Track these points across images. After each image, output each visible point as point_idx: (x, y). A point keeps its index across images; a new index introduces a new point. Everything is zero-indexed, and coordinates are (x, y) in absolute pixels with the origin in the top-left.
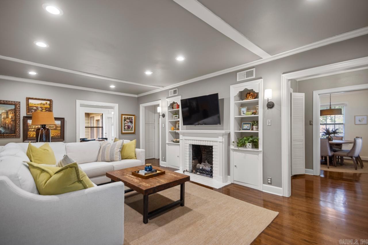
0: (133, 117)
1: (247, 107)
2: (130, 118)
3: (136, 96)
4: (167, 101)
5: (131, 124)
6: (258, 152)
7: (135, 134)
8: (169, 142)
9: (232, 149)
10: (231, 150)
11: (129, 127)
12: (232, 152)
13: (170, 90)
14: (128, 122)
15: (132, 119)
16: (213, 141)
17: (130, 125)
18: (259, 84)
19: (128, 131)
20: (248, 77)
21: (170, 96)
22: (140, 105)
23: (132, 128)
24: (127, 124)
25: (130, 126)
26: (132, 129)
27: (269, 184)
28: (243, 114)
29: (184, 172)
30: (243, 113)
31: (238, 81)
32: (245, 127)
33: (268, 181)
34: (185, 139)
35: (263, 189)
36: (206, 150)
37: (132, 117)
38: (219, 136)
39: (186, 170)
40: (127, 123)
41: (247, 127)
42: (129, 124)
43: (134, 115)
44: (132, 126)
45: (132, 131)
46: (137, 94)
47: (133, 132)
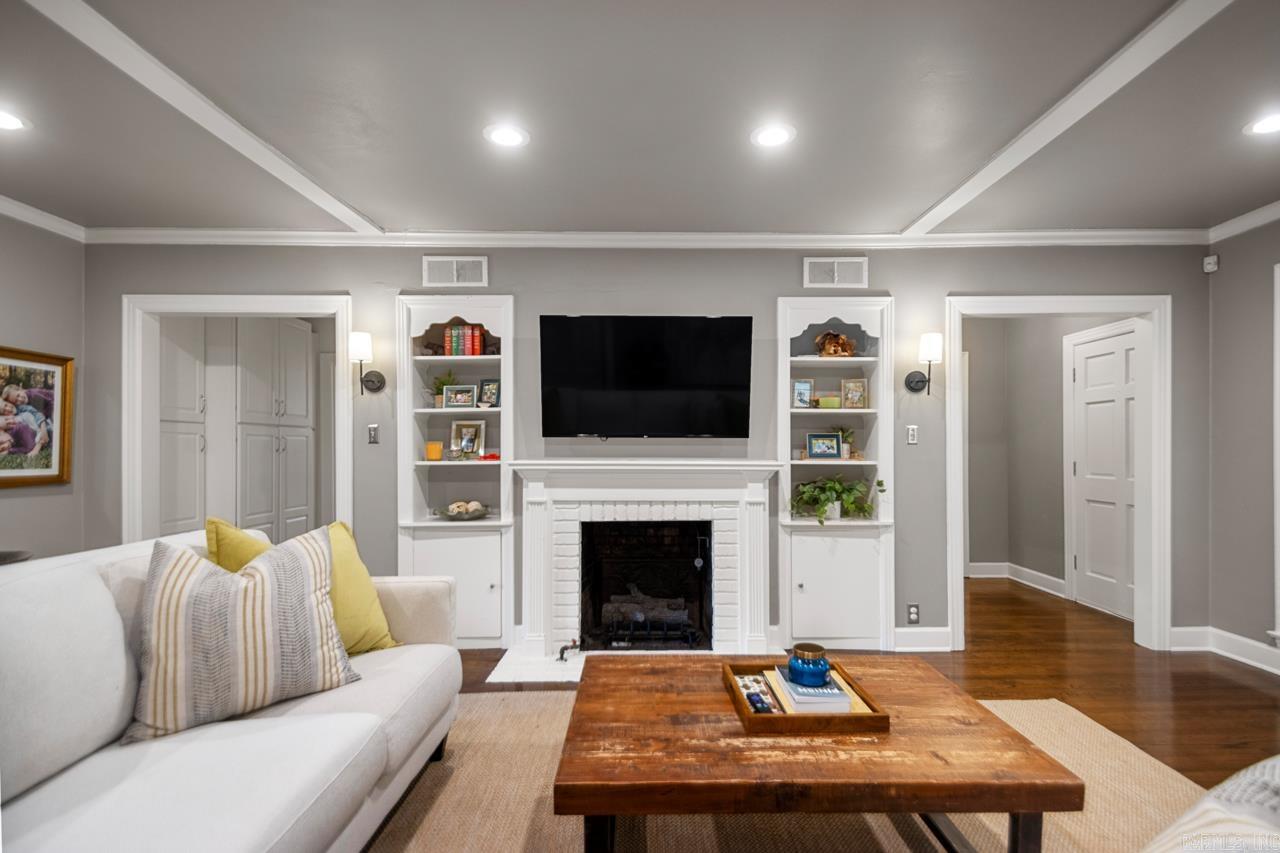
0: (58, 370)
1: (812, 381)
2: (29, 374)
3: (79, 234)
4: (409, 310)
5: (41, 416)
6: (877, 527)
7: (65, 488)
8: (415, 520)
9: (784, 526)
10: (780, 528)
11: (20, 440)
12: (788, 538)
13: (426, 255)
14: (15, 403)
15: (51, 387)
16: (712, 503)
17: (34, 426)
18: (882, 312)
19: (20, 466)
20: (845, 282)
21: (426, 284)
22: (126, 300)
23: (47, 446)
24: (11, 419)
25: (34, 434)
26: (49, 456)
27: (912, 623)
28: (802, 405)
29: (565, 656)
30: (801, 400)
31: (807, 289)
32: (819, 447)
33: (910, 613)
34: (555, 502)
35: (896, 645)
36: (624, 541)
37: (46, 374)
38: (751, 482)
39: (571, 644)
40: (9, 407)
41: (824, 448)
42: (29, 418)
43: (62, 361)
44: (50, 433)
45: (48, 466)
46: (89, 222)
47: (54, 471)
